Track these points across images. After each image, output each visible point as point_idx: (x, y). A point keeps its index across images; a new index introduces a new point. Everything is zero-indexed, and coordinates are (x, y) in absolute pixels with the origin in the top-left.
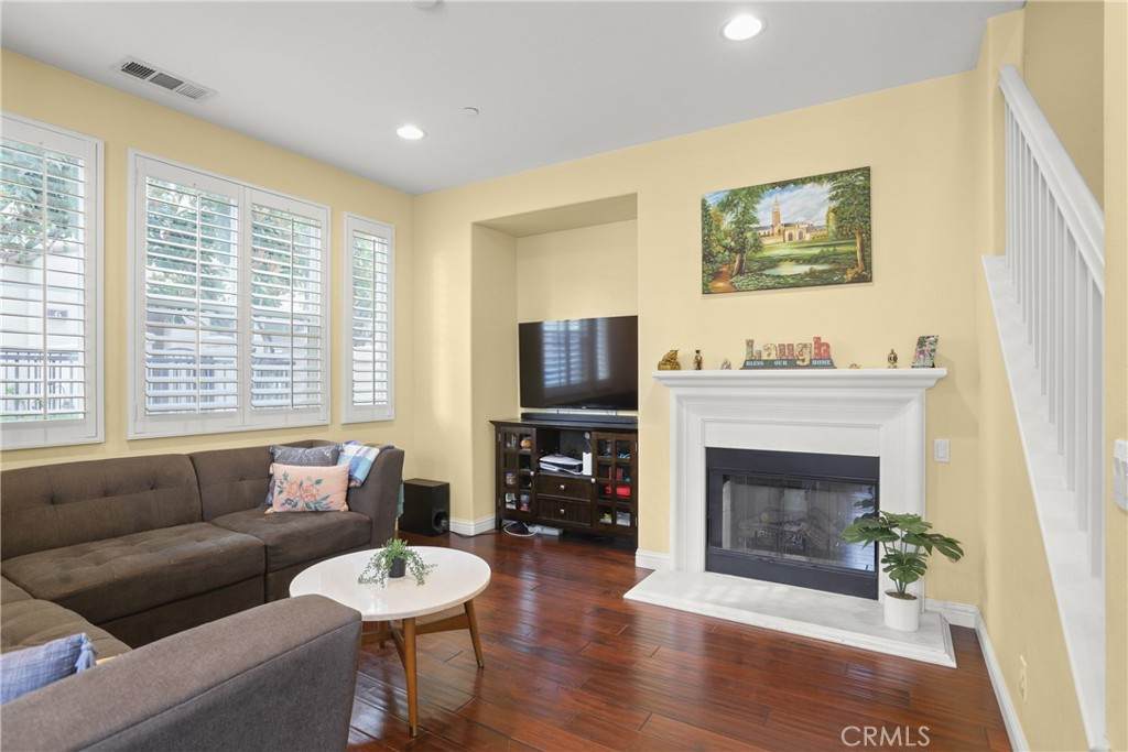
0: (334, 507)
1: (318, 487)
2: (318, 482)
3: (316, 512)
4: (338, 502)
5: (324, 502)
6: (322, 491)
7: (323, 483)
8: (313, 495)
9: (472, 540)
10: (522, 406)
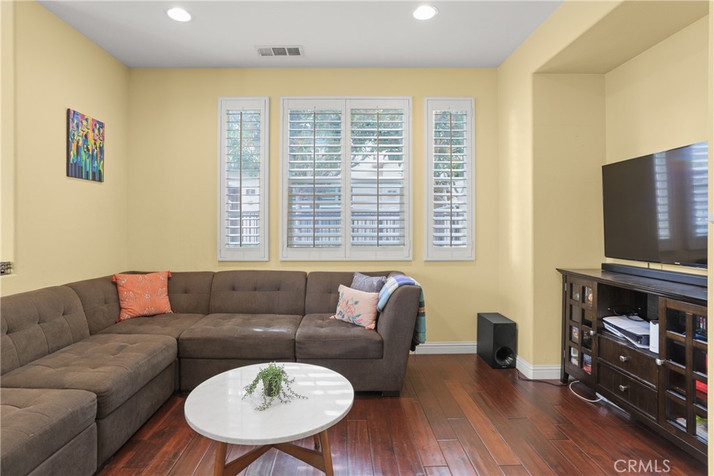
0: (363, 324)
1: (356, 306)
2: (356, 303)
3: (354, 325)
4: (367, 322)
5: (357, 319)
6: (358, 310)
7: (359, 304)
8: (352, 312)
9: (531, 384)
10: (607, 255)
